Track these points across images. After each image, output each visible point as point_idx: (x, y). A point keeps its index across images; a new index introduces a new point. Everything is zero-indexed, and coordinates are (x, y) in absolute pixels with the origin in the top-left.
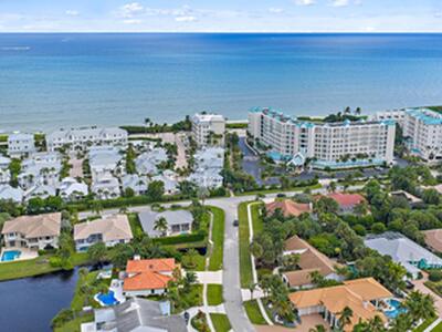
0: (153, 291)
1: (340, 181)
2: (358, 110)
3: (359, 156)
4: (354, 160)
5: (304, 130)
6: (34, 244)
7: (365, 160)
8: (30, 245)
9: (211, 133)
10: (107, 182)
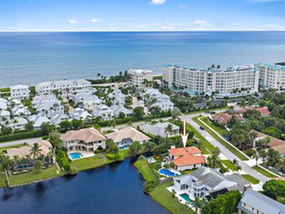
0: (195, 166)
1: (238, 104)
2: (219, 66)
3: (243, 89)
4: (240, 92)
5: (209, 75)
6: (91, 147)
7: (245, 92)
8: (88, 147)
9: (145, 80)
10: (105, 109)
